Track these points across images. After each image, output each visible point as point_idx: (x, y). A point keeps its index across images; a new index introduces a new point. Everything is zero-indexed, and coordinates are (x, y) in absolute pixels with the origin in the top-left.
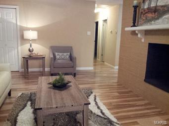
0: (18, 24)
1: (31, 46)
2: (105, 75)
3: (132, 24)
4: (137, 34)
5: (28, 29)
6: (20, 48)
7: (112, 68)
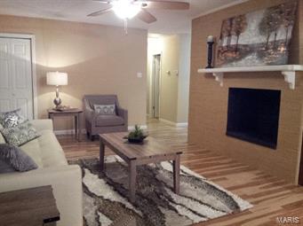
0: (35, 62)
1: (57, 96)
2: (166, 135)
3: (207, 65)
4: (214, 77)
5: (54, 70)
6: (36, 99)
7: (173, 126)
